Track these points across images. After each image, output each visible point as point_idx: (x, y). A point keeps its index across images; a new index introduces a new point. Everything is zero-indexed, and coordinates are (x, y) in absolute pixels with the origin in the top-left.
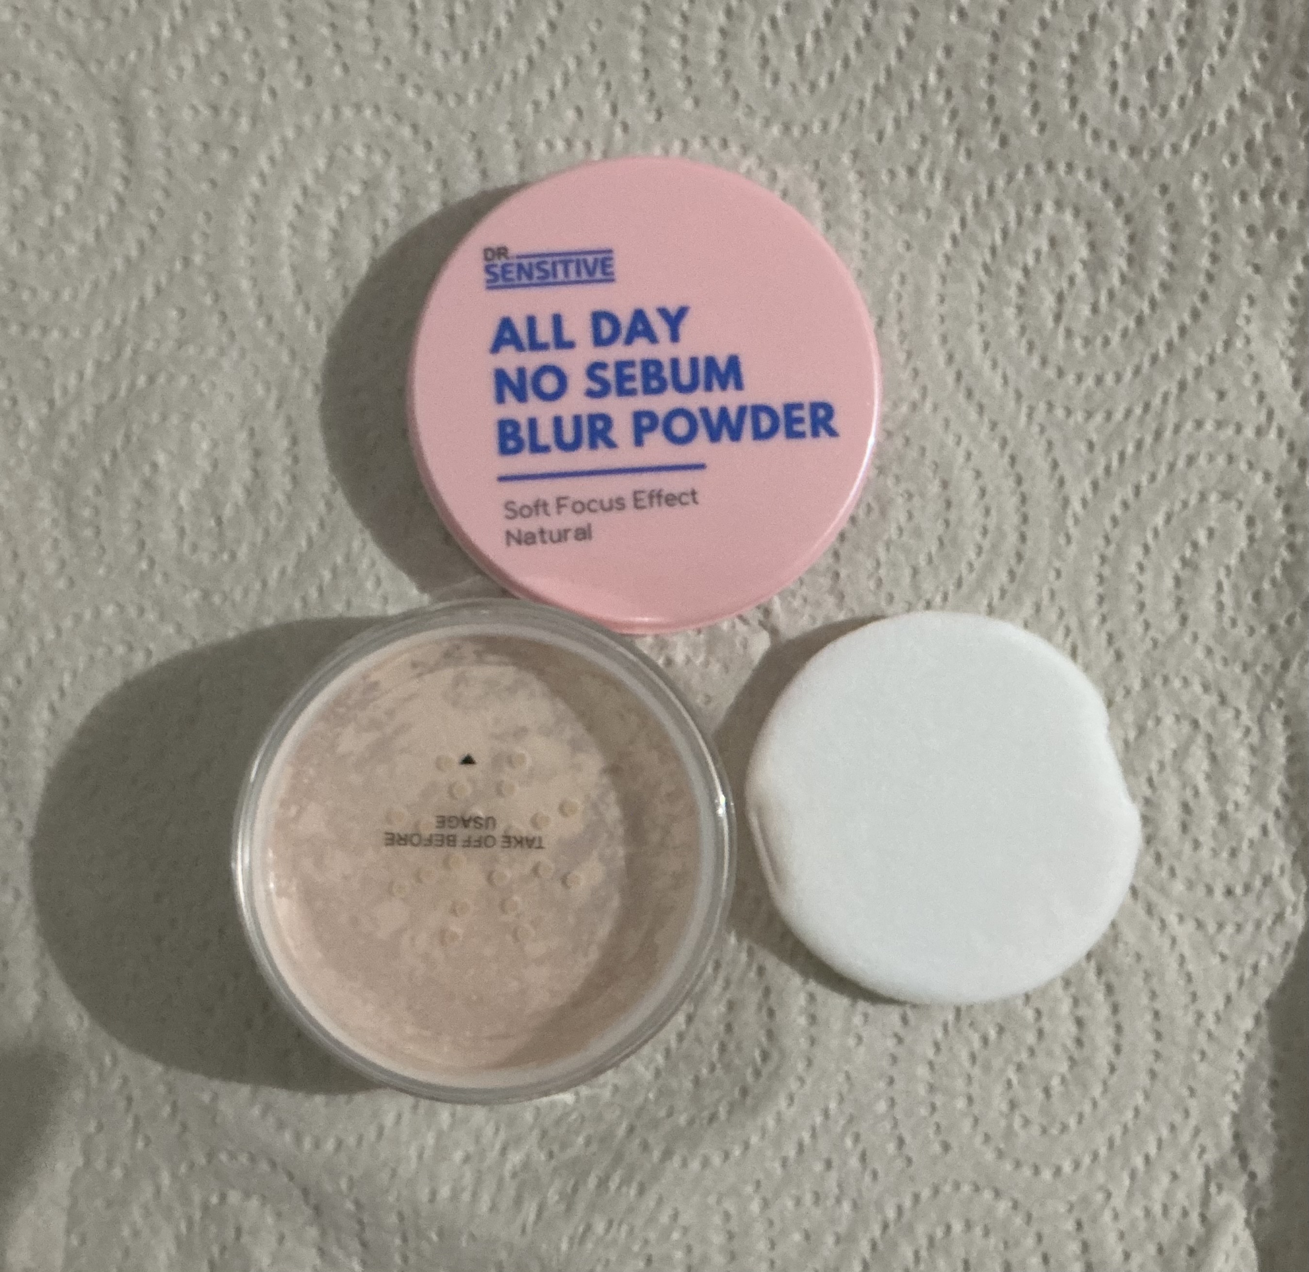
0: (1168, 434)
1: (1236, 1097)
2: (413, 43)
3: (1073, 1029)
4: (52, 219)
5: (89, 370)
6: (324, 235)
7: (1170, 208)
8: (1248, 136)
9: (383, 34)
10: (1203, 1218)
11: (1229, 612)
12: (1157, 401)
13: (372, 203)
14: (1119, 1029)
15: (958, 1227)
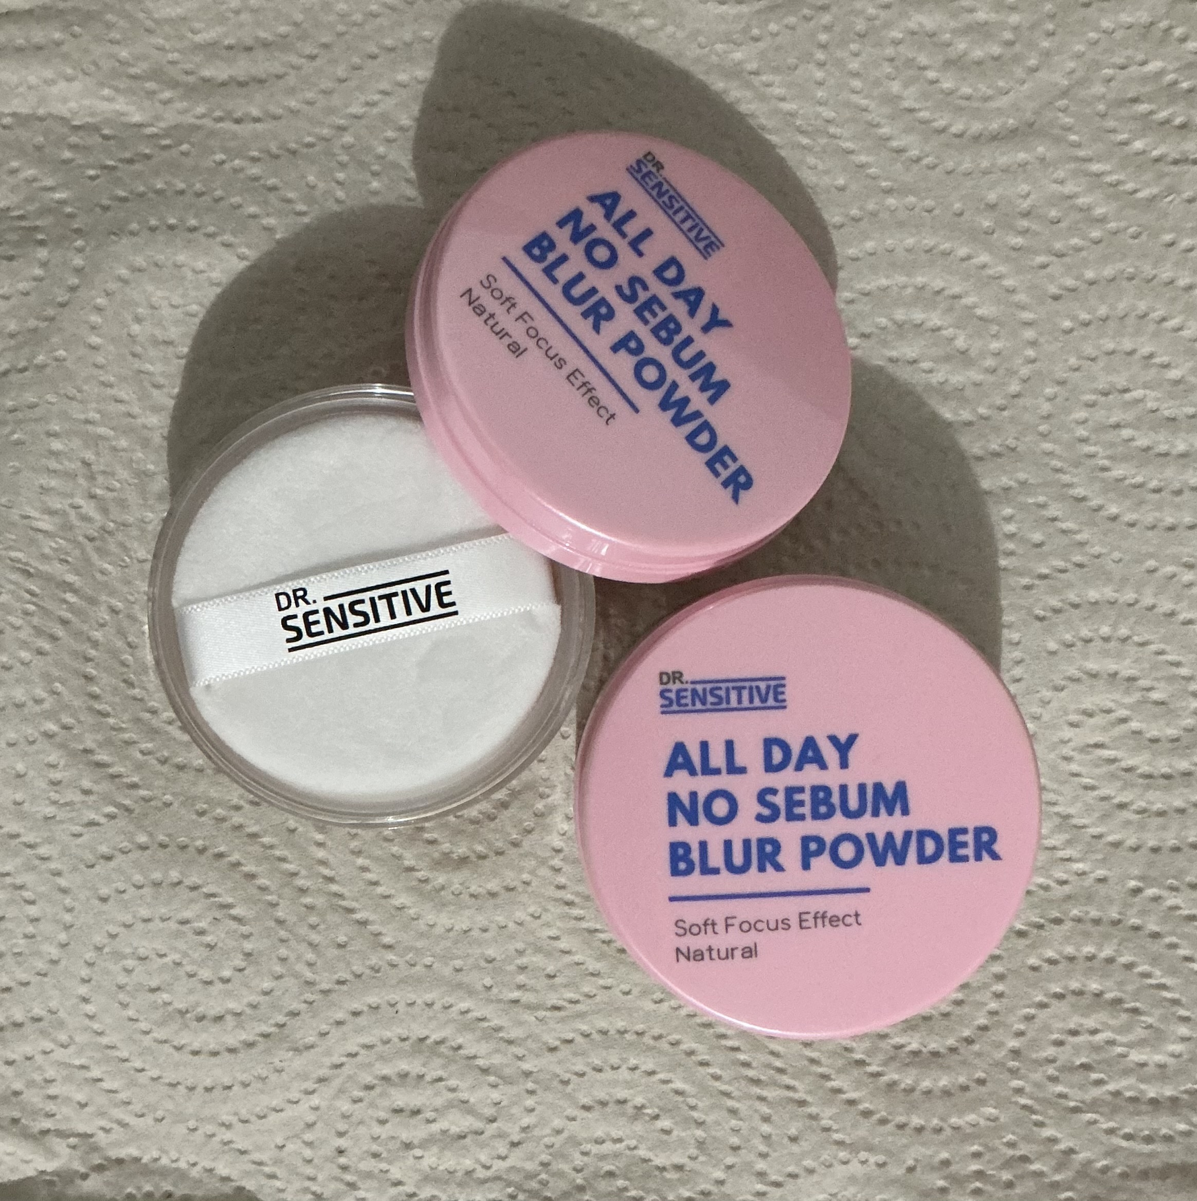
0: (756, 1090)
1: (156, 1160)
2: (1095, 391)
3: (212, 1013)
4: (924, 68)
5: (787, 106)
6: (918, 316)
7: (965, 1088)
8: (1032, 1157)
9: (1101, 363)
10: (47, 1132)
11: (595, 1149)
12: (786, 1080)
13: (947, 358)
14: (215, 1054)
15: (33, 911)
